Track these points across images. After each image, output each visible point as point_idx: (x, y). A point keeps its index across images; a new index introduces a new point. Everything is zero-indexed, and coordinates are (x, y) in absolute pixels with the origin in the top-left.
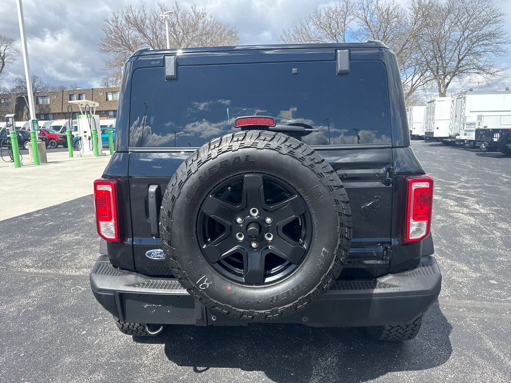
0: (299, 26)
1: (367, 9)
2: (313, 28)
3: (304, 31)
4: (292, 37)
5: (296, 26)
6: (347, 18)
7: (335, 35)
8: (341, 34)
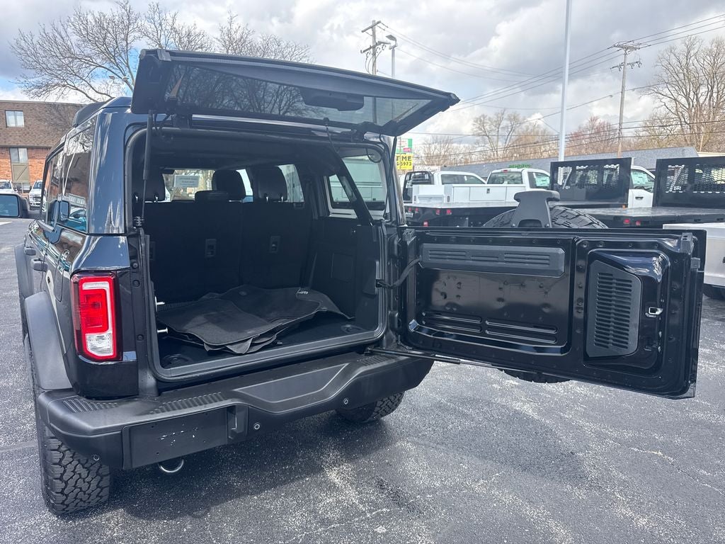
0: (49, 30)
1: (160, 28)
2: (75, 38)
3: (59, 40)
4: (38, 46)
5: (44, 29)
6: (130, 34)
7: (114, 57)
8: (123, 55)
